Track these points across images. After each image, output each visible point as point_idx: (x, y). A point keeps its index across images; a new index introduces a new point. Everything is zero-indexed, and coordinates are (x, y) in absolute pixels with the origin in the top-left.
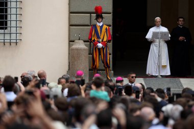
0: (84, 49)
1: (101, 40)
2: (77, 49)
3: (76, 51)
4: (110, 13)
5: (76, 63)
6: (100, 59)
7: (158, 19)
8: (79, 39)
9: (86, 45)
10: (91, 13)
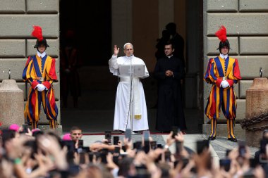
0: (17, 93)
1: (42, 79)
2: (6, 93)
3: (4, 97)
4: (56, 38)
5: (4, 114)
6: (42, 107)
7: (129, 46)
8: (9, 78)
9: (19, 87)
10: (26, 38)
